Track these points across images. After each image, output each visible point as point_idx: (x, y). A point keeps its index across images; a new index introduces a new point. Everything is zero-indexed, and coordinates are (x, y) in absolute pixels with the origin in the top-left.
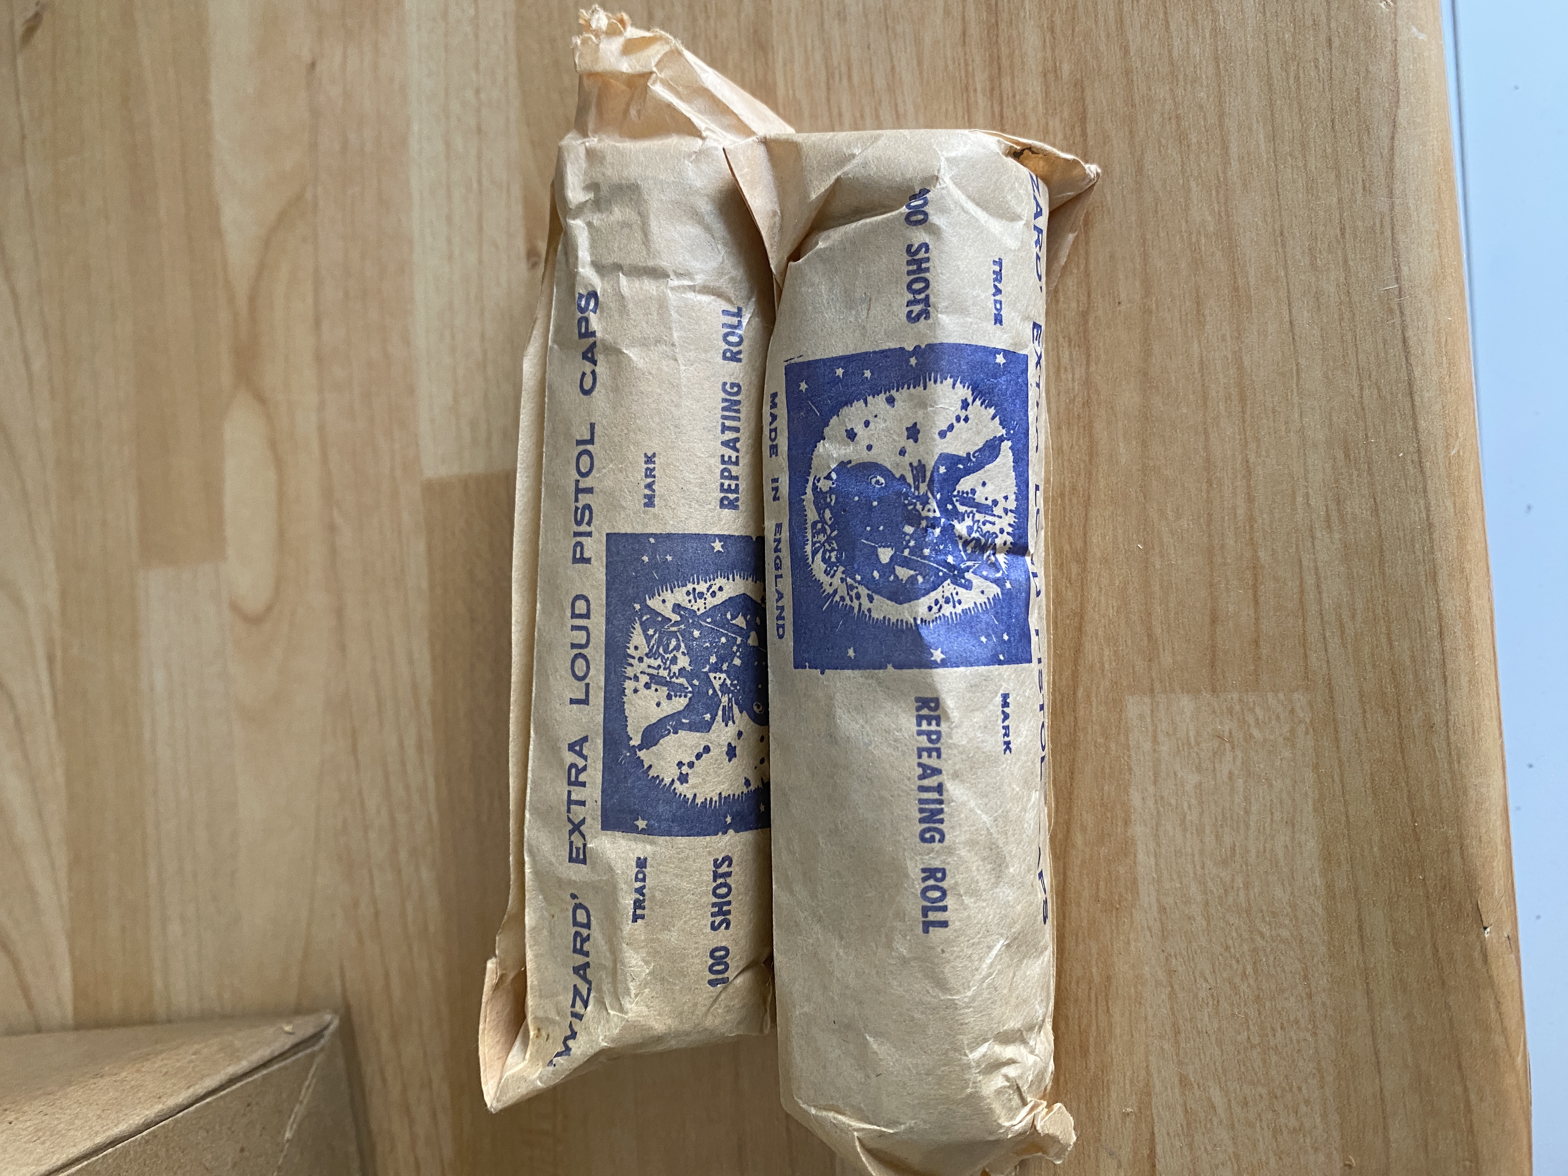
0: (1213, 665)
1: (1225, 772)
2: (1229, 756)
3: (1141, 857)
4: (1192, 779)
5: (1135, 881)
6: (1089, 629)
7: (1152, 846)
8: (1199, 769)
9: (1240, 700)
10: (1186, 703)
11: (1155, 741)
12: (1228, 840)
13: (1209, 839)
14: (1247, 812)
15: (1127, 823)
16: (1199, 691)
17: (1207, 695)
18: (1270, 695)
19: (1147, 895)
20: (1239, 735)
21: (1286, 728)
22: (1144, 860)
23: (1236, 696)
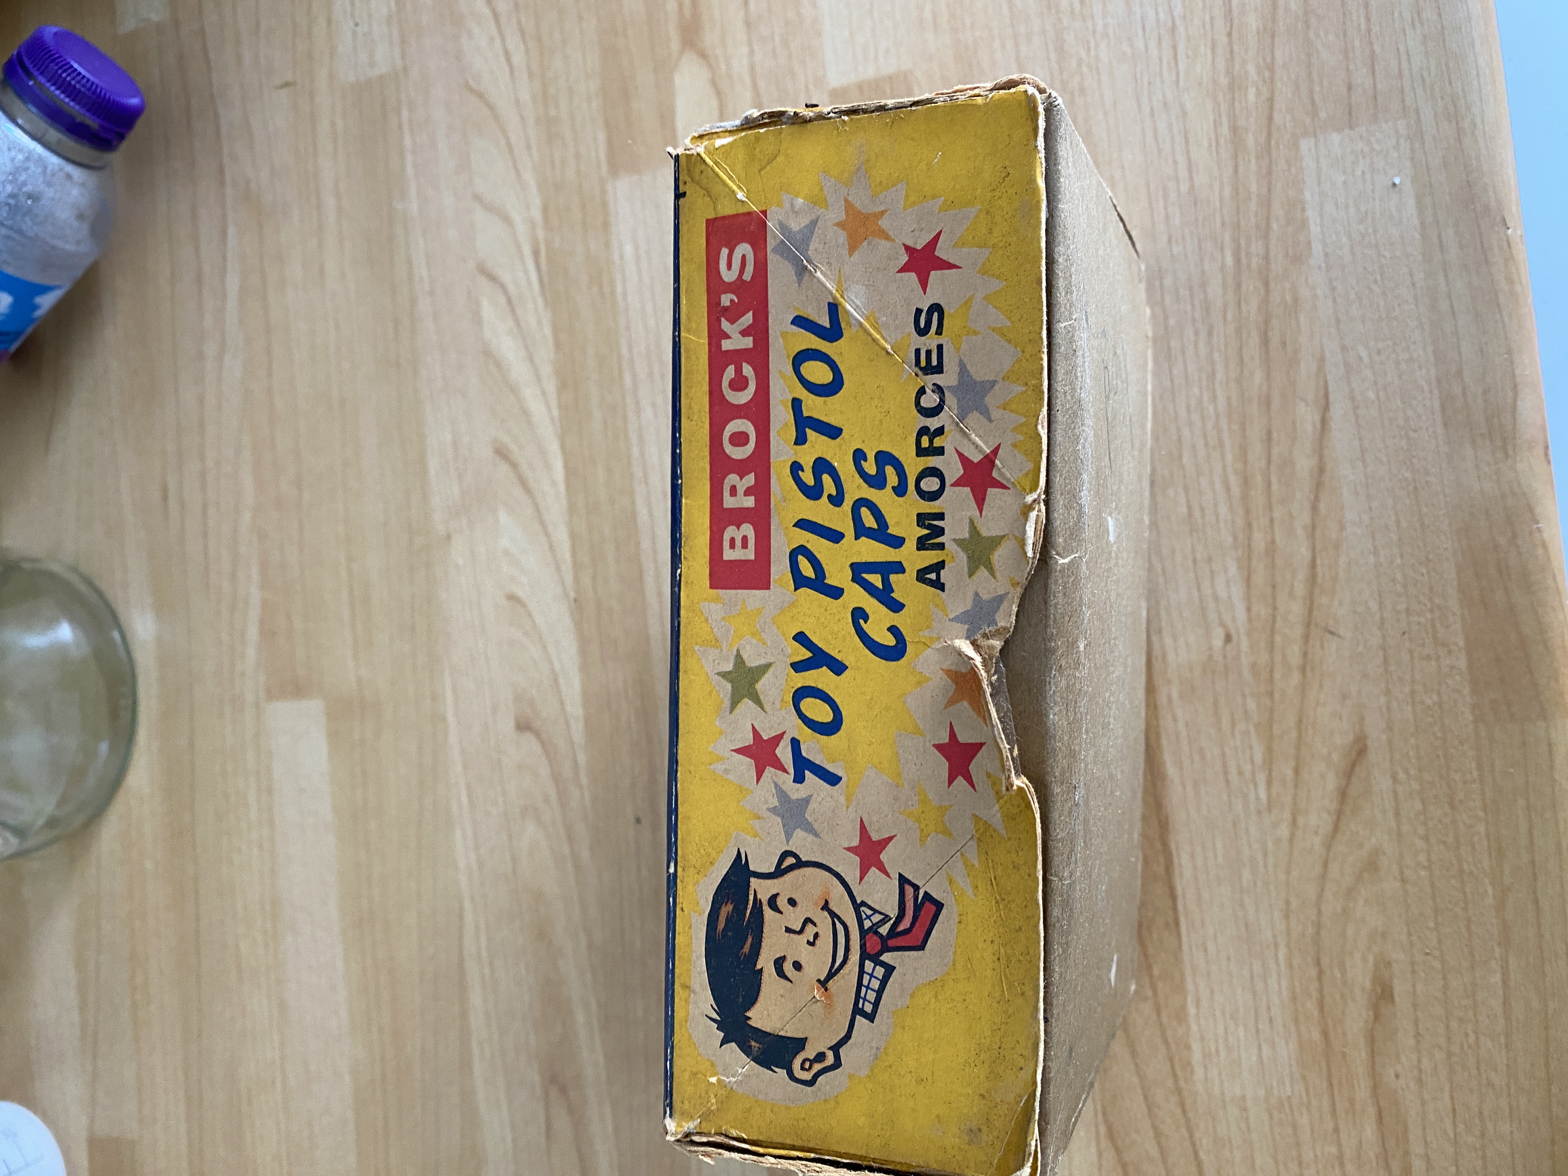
0: (1350, 113)
1: (1360, 173)
2: (1361, 161)
3: (1312, 227)
4: (1341, 178)
5: (1309, 243)
6: (1277, 106)
7: (1318, 220)
8: (1344, 173)
9: (1367, 130)
10: (1335, 137)
11: (1318, 162)
12: (1363, 209)
13: (1352, 210)
14: (1373, 191)
15: (1303, 210)
16: (1343, 130)
17: (1347, 131)
18: (1384, 125)
19: (1317, 249)
20: (1366, 149)
21: (1394, 142)
22: (1315, 229)
23: (1364, 128)
